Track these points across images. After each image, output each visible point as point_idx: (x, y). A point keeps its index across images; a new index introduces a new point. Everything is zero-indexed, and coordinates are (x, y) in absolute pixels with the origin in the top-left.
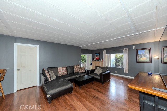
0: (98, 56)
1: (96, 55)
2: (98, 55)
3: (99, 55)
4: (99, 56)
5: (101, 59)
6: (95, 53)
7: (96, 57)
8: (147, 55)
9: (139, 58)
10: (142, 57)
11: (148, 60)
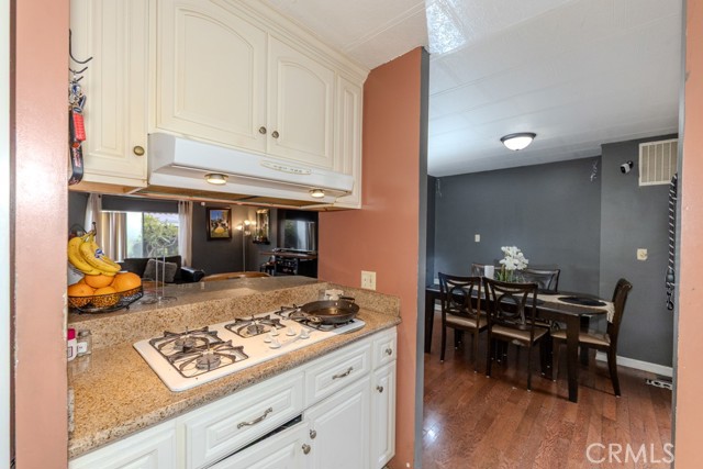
8: (225, 222)
9: (212, 229)
10: (217, 226)
11: (226, 235)
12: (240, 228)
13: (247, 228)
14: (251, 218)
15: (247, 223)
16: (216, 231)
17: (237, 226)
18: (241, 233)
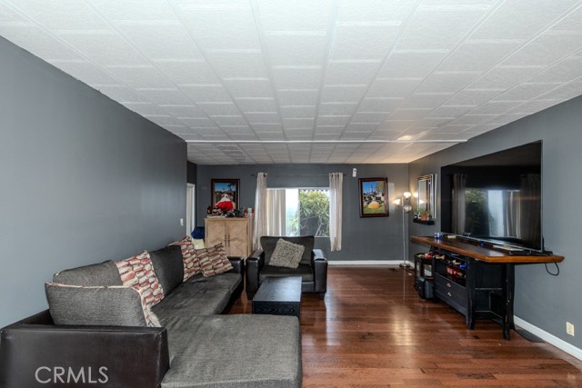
0: (229, 194)
1: (219, 188)
2: (227, 189)
3: (234, 189)
4: (235, 196)
5: (250, 210)
6: (214, 181)
7: (220, 198)
8: (380, 195)
9: (365, 204)
10: (371, 200)
11: (382, 210)
12: (397, 202)
13: (408, 202)
14: (412, 189)
15: (407, 195)
16: (370, 206)
17: (395, 201)
18: (399, 208)
